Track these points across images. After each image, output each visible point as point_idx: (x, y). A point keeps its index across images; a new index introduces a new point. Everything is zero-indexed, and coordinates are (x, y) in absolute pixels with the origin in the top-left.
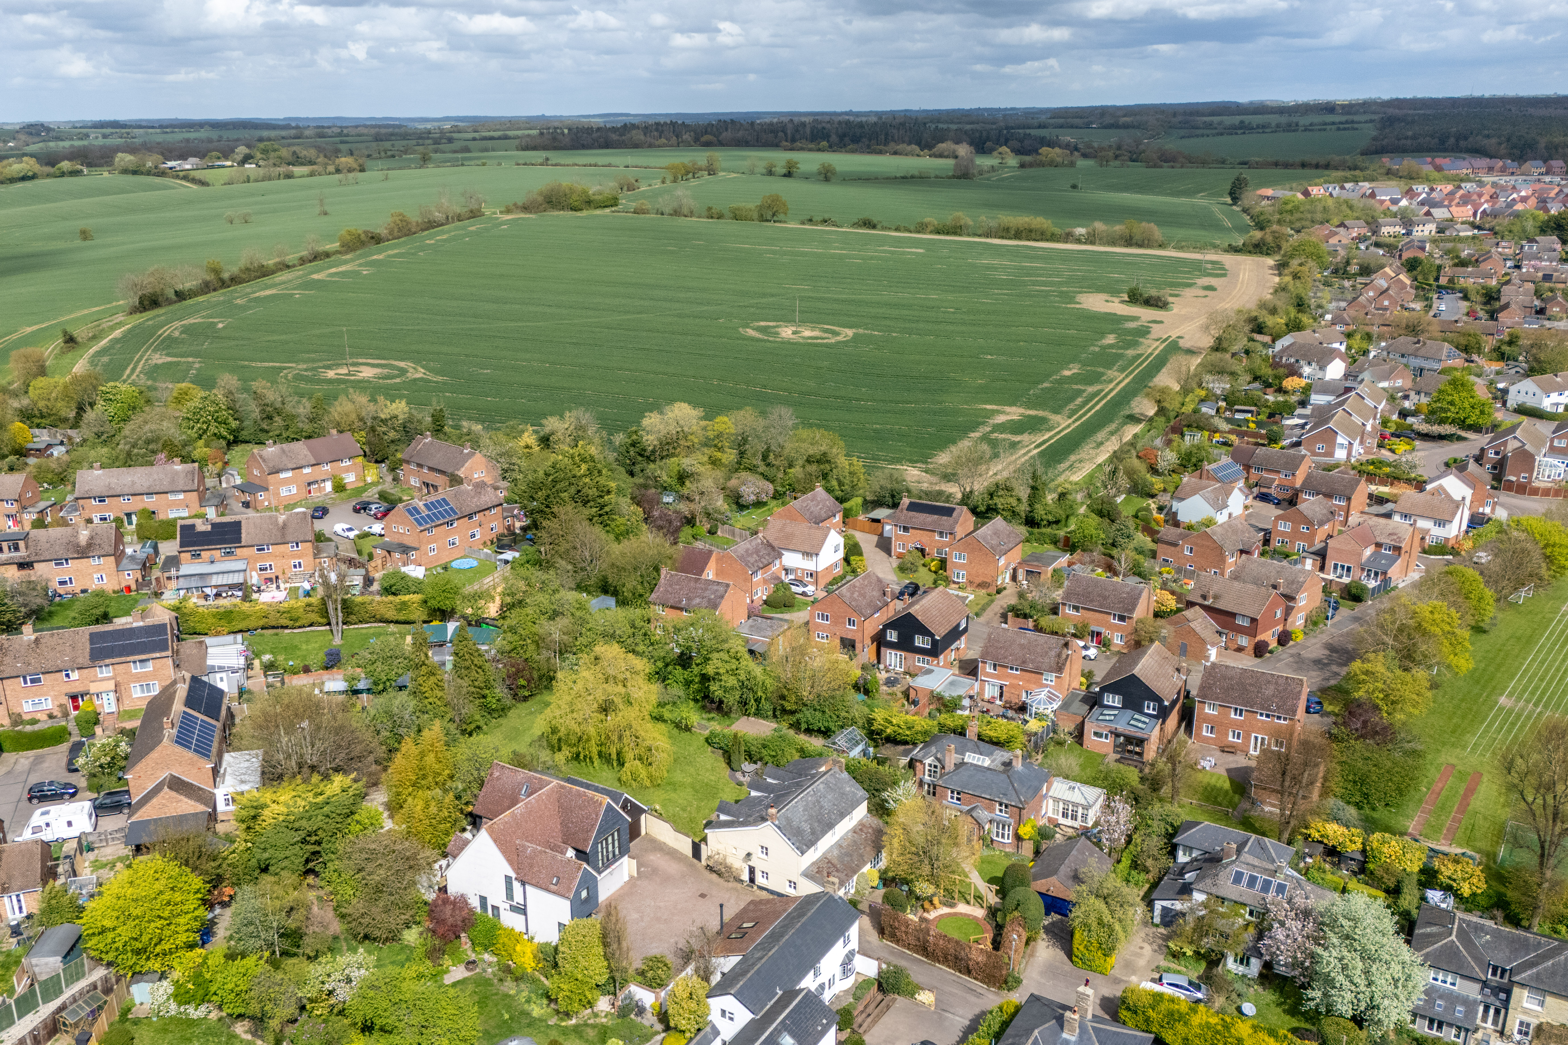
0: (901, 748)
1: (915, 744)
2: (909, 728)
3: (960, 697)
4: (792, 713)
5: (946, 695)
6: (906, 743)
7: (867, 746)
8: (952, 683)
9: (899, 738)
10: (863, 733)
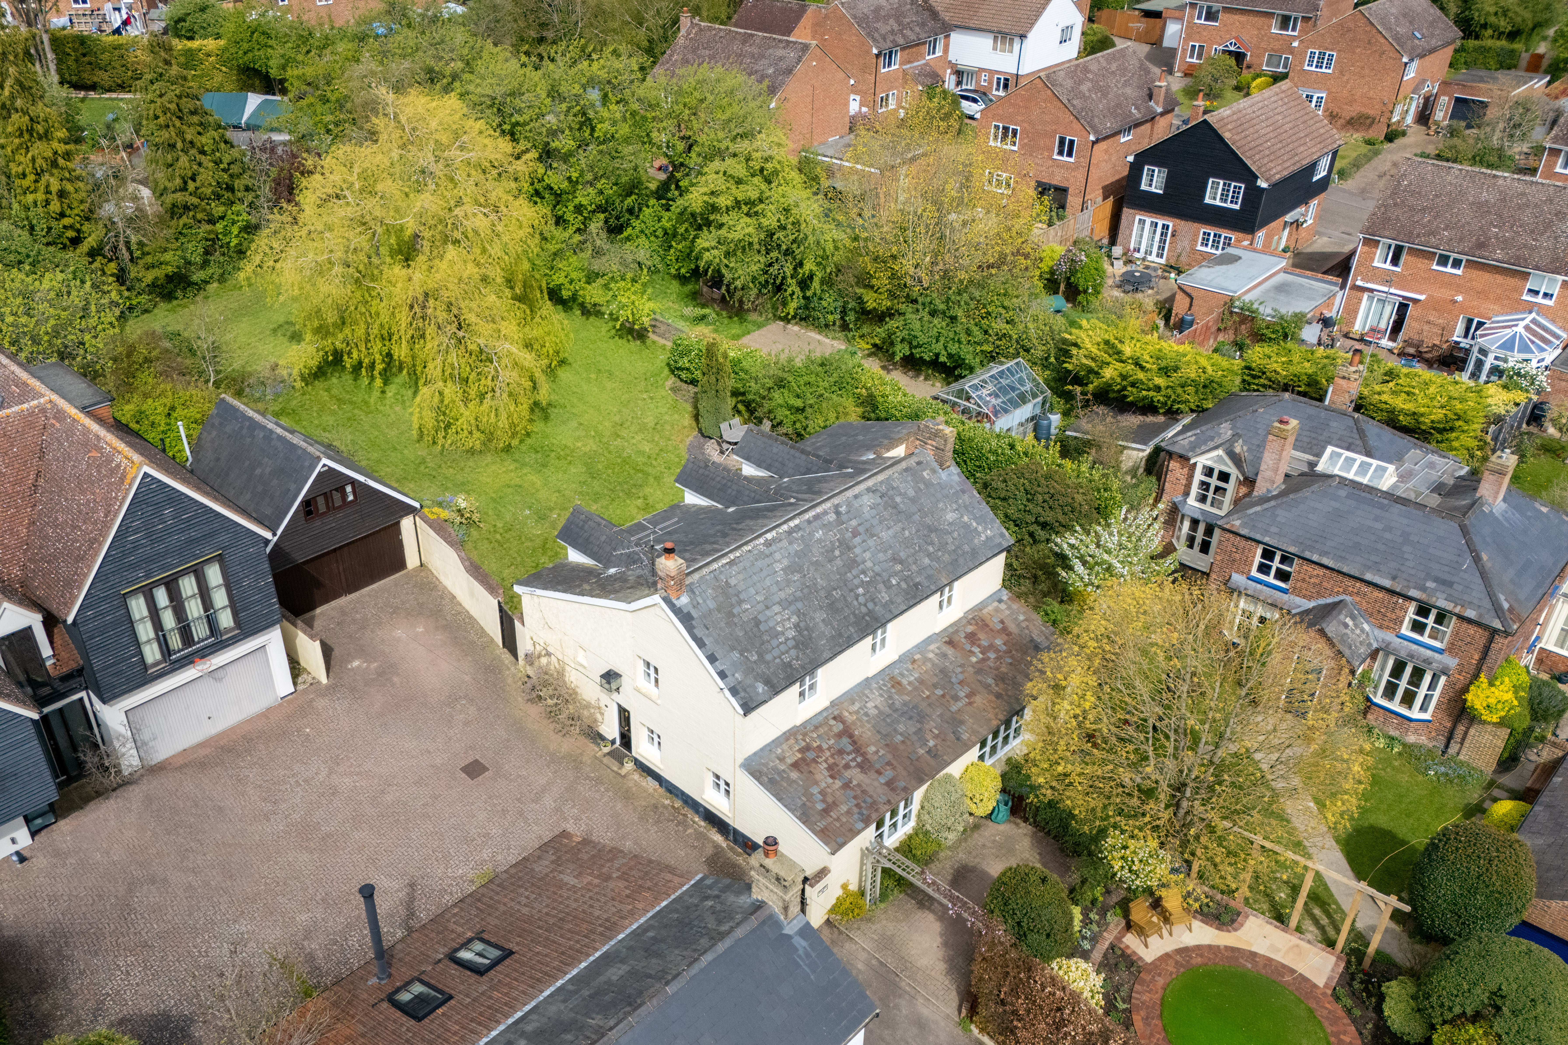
0: (1133, 420)
1: (1173, 414)
2: (1165, 371)
3: (1300, 319)
4: (880, 317)
5: (1266, 312)
6: (1149, 408)
7: (1047, 407)
8: (1281, 288)
9: (1132, 395)
10: (1040, 376)
